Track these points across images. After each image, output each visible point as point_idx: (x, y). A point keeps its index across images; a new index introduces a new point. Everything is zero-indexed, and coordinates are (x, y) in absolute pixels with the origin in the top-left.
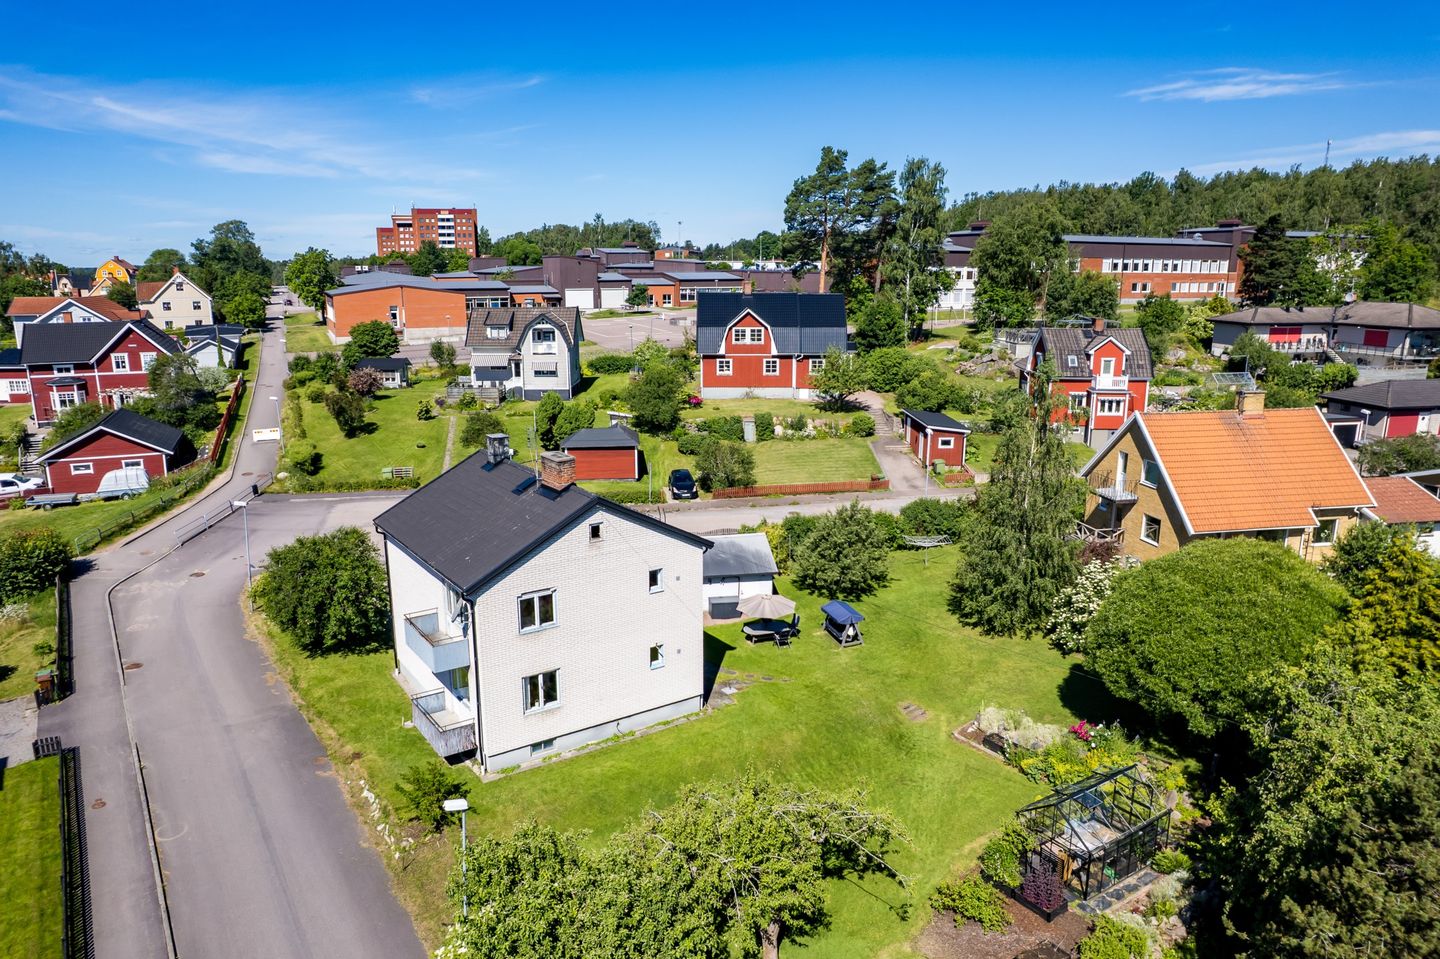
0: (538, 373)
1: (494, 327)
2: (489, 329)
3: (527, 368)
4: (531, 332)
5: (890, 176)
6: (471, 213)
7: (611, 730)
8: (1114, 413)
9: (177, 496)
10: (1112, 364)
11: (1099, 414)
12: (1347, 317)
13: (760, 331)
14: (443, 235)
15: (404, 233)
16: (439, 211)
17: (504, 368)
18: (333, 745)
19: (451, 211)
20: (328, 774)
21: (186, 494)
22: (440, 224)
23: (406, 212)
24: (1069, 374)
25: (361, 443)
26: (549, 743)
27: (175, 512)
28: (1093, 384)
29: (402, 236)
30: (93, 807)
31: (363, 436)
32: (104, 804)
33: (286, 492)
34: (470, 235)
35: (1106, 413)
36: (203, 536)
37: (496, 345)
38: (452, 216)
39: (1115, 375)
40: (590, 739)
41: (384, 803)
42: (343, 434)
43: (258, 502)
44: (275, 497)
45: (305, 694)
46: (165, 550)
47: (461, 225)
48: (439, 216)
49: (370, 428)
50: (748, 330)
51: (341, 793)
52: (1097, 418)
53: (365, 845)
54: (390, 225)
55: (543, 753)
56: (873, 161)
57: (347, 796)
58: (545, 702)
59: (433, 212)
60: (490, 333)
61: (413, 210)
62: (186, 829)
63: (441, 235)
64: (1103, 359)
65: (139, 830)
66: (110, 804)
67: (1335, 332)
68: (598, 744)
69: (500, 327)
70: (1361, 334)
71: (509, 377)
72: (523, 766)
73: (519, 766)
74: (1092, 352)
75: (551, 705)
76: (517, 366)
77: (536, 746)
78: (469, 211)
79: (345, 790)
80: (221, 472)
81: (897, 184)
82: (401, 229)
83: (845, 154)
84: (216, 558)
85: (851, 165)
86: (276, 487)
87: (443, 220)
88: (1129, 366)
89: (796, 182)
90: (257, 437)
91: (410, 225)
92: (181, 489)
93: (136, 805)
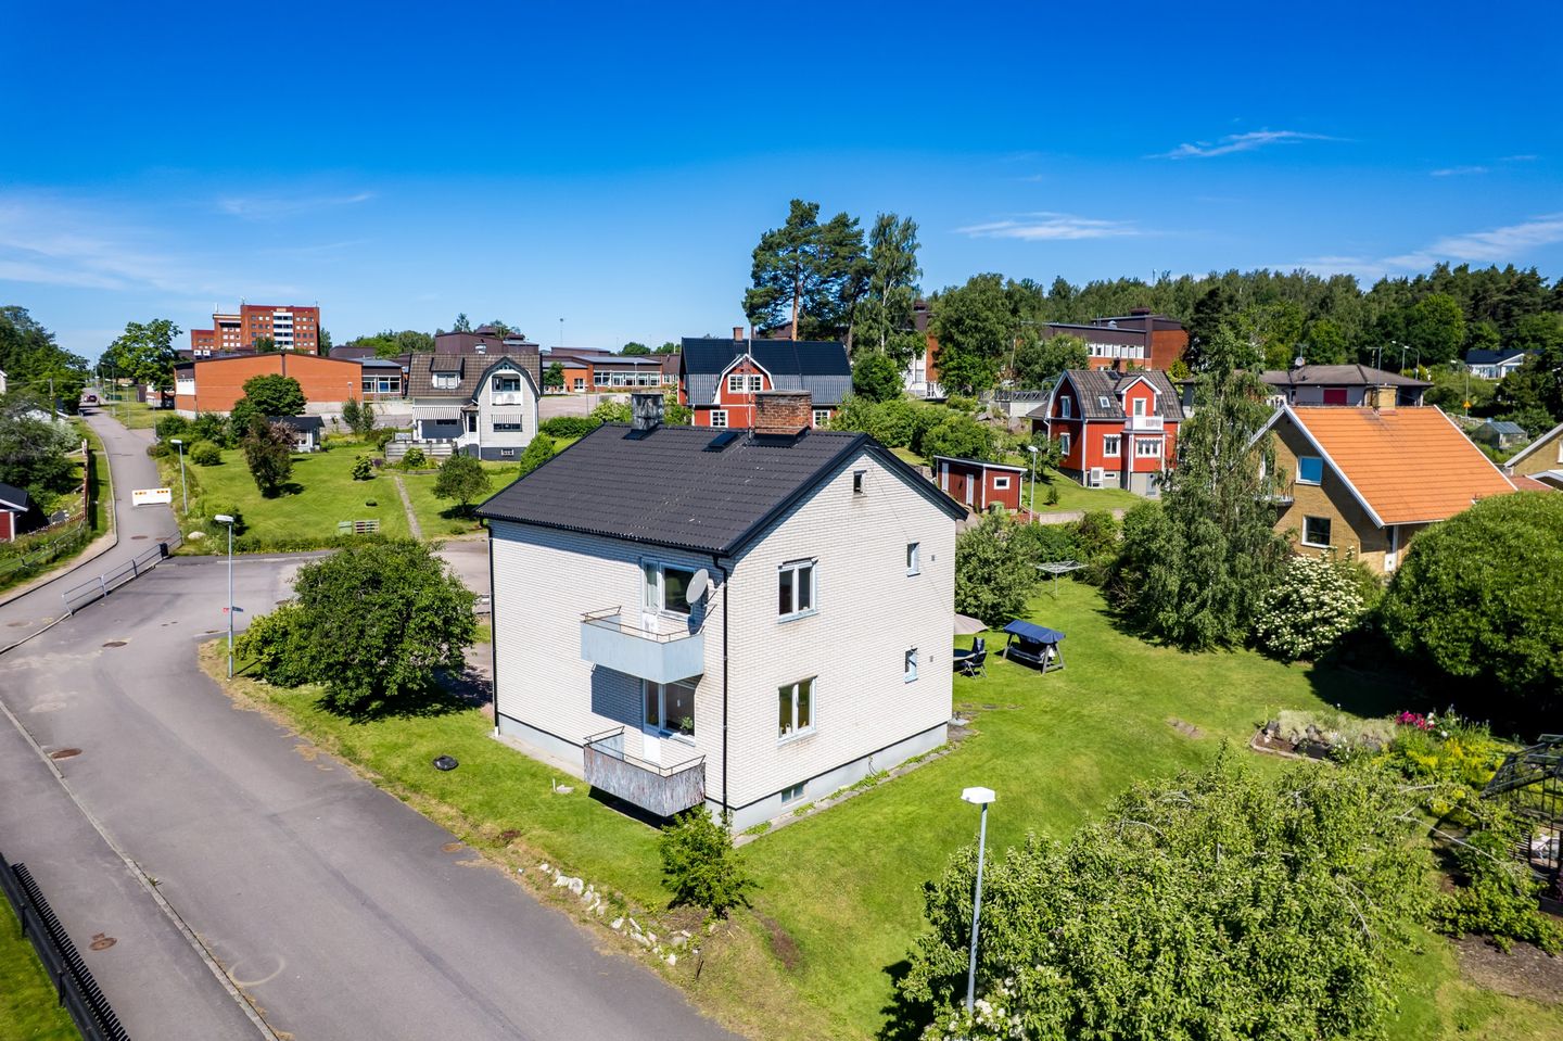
0: (498, 427)
1: (441, 374)
2: (435, 377)
3: (485, 421)
4: (490, 378)
5: (860, 234)
6: (312, 313)
7: (862, 770)
8: (1151, 455)
9: (43, 560)
10: (1144, 405)
11: (1138, 456)
12: (1304, 378)
13: (758, 379)
14: (280, 335)
15: (229, 334)
16: (275, 309)
17: (454, 422)
18: (461, 829)
19: (289, 309)
20: (475, 863)
21: (55, 559)
22: (276, 322)
23: (233, 311)
24: (1103, 416)
25: (285, 503)
26: (798, 788)
27: (45, 578)
28: (1127, 425)
29: (226, 337)
30: (93, 946)
31: (287, 495)
32: (113, 942)
33: (208, 554)
34: (311, 335)
35: (1144, 455)
36: (102, 603)
37: (444, 395)
38: (290, 314)
39: (1147, 415)
40: (841, 781)
41: (605, 888)
42: (261, 493)
43: (170, 565)
44: (194, 559)
45: (376, 767)
46: (48, 620)
47: (302, 324)
48: (275, 314)
49: (295, 489)
50: (746, 377)
51: (517, 888)
52: (1136, 460)
53: (607, 952)
54: (211, 326)
55: (795, 802)
56: (845, 216)
57: (530, 890)
58: (800, 726)
59: (268, 310)
60: (436, 381)
61: (243, 307)
62: (283, 964)
63: (277, 334)
64: (1135, 400)
65: (198, 973)
66: (123, 941)
67: (1294, 393)
68: (852, 789)
69: (448, 374)
70: (1320, 393)
71: (460, 433)
72: (774, 822)
73: (769, 824)
74: (1124, 392)
75: (805, 730)
76: (473, 420)
77: (786, 793)
78: (311, 310)
79: (520, 881)
80: (99, 535)
81: (866, 240)
82: (226, 330)
83: (817, 207)
84: (135, 625)
85: (822, 219)
86: (190, 549)
87: (279, 318)
88: (1160, 407)
89: (764, 236)
90: (137, 500)
91: (238, 325)
92: (45, 554)
93: (174, 937)
